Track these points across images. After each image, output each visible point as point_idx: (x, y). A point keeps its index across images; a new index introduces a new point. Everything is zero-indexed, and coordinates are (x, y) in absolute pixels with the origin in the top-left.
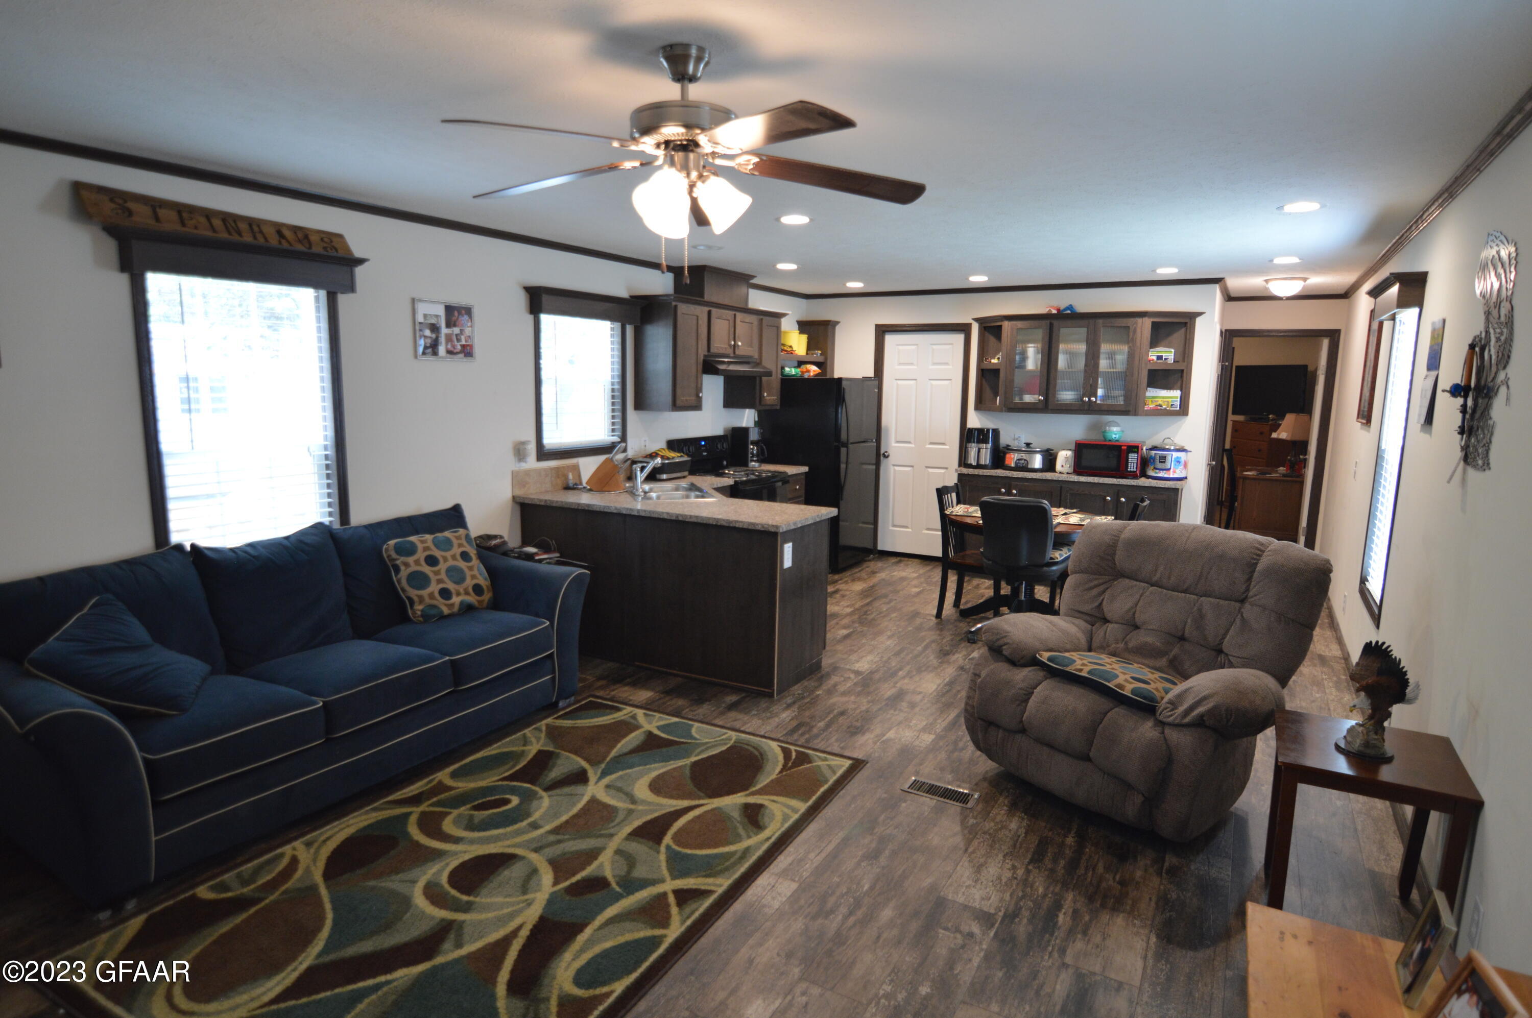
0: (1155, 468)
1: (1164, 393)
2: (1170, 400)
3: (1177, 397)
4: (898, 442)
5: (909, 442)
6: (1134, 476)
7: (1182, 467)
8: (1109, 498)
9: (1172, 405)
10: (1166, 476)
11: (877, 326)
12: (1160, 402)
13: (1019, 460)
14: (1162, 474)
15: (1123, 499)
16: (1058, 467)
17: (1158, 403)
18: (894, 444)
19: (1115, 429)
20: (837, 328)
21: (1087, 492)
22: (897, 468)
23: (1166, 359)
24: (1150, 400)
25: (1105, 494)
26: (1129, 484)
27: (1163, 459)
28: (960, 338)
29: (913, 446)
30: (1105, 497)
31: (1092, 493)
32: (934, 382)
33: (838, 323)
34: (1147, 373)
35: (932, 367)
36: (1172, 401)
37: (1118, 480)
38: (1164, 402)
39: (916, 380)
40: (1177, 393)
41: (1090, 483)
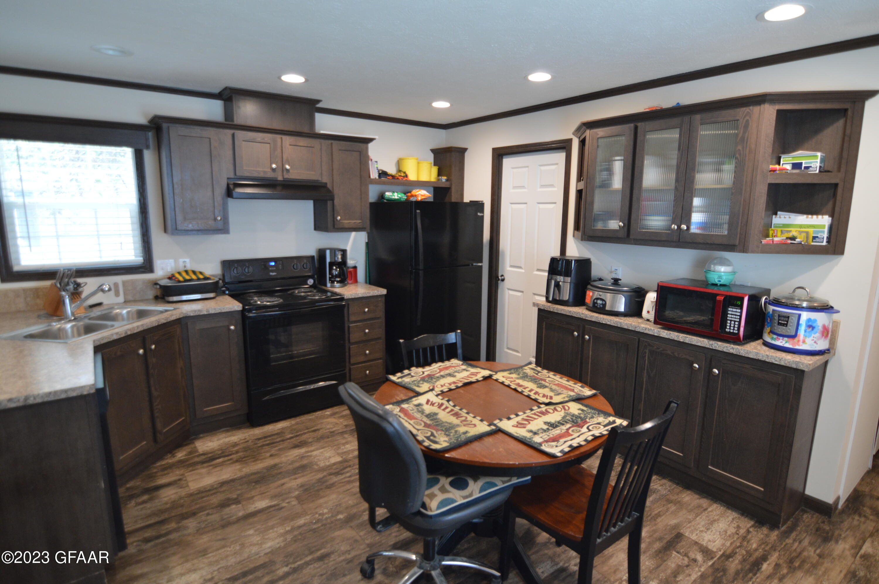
0: (772, 332)
1: (802, 219)
2: (811, 230)
3: (824, 226)
4: (511, 266)
5: (520, 267)
6: (734, 339)
7: (818, 335)
8: (696, 366)
9: (814, 238)
10: (787, 345)
11: (494, 150)
12: (794, 233)
13: (597, 299)
14: (781, 342)
15: (716, 371)
16: (644, 313)
17: (790, 235)
18: (509, 269)
19: (723, 269)
20: (467, 154)
21: (669, 352)
22: (511, 292)
23: (807, 168)
24: (779, 230)
25: (691, 359)
26: (725, 350)
27: (784, 321)
28: (561, 156)
29: (523, 271)
30: (693, 363)
31: (676, 354)
32: (541, 206)
33: (465, 150)
34: (766, 188)
35: (539, 190)
36: (814, 232)
37: (712, 342)
38: (800, 232)
39: (526, 203)
40: (825, 220)
41: (673, 340)
